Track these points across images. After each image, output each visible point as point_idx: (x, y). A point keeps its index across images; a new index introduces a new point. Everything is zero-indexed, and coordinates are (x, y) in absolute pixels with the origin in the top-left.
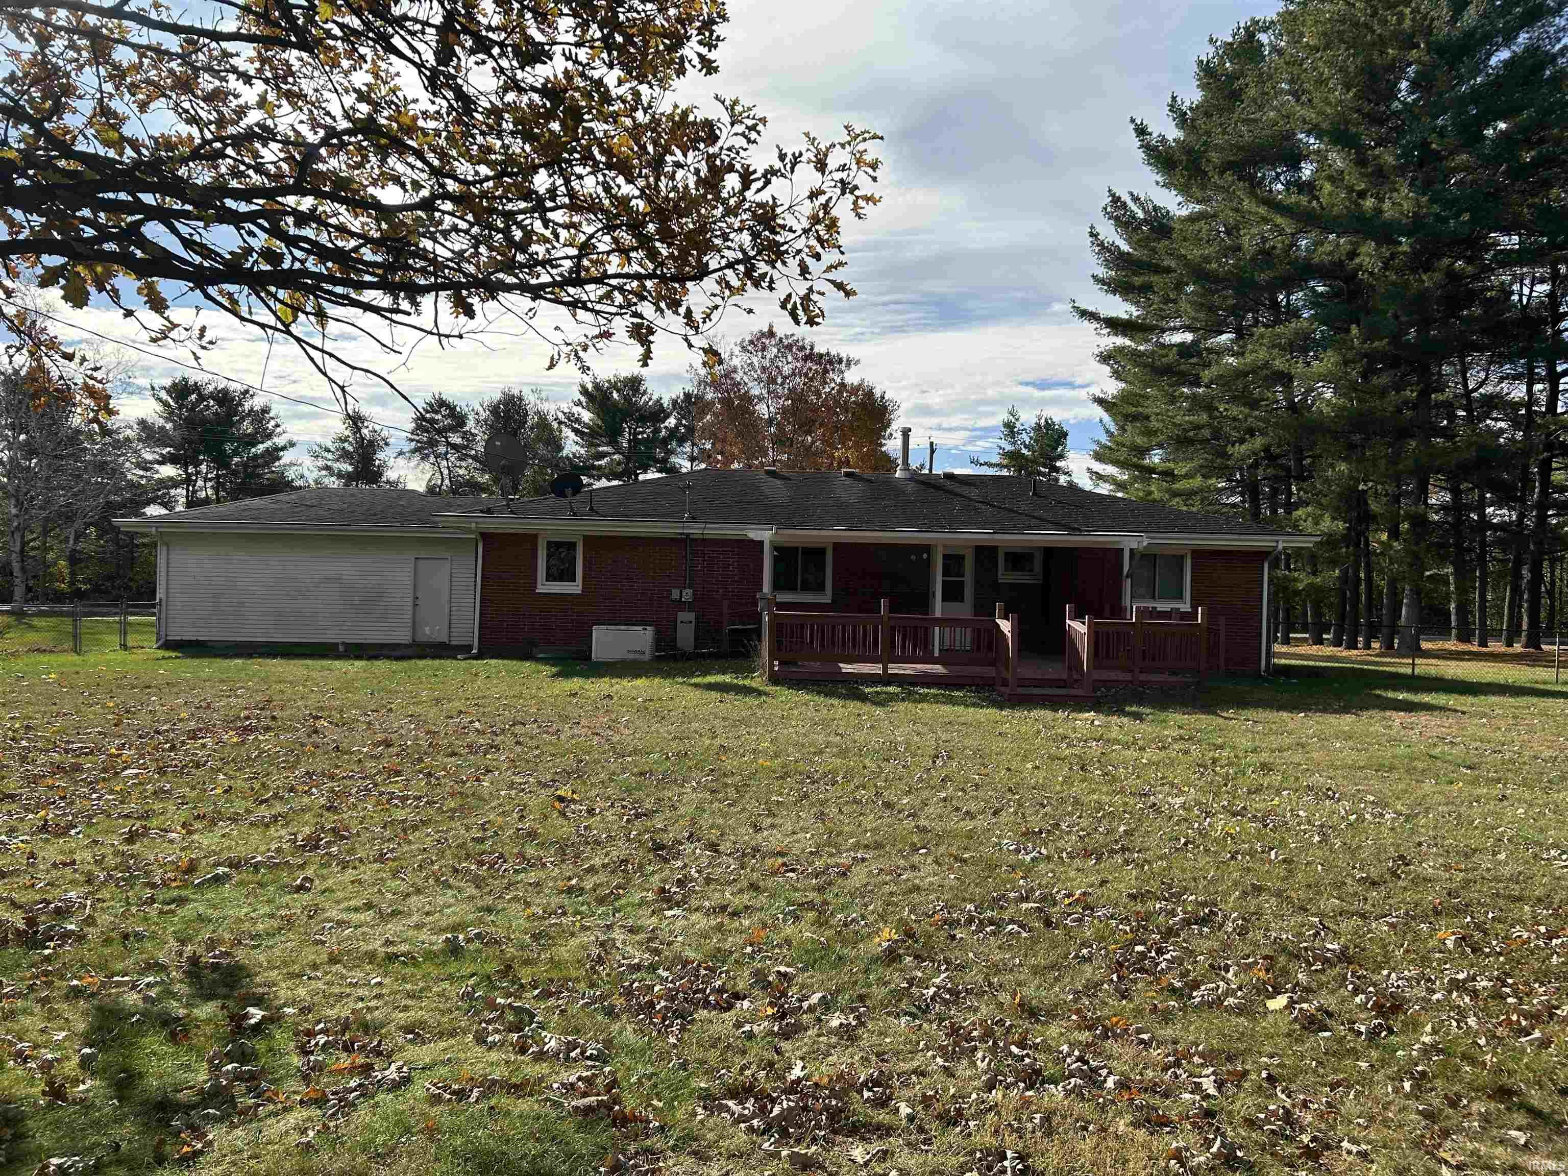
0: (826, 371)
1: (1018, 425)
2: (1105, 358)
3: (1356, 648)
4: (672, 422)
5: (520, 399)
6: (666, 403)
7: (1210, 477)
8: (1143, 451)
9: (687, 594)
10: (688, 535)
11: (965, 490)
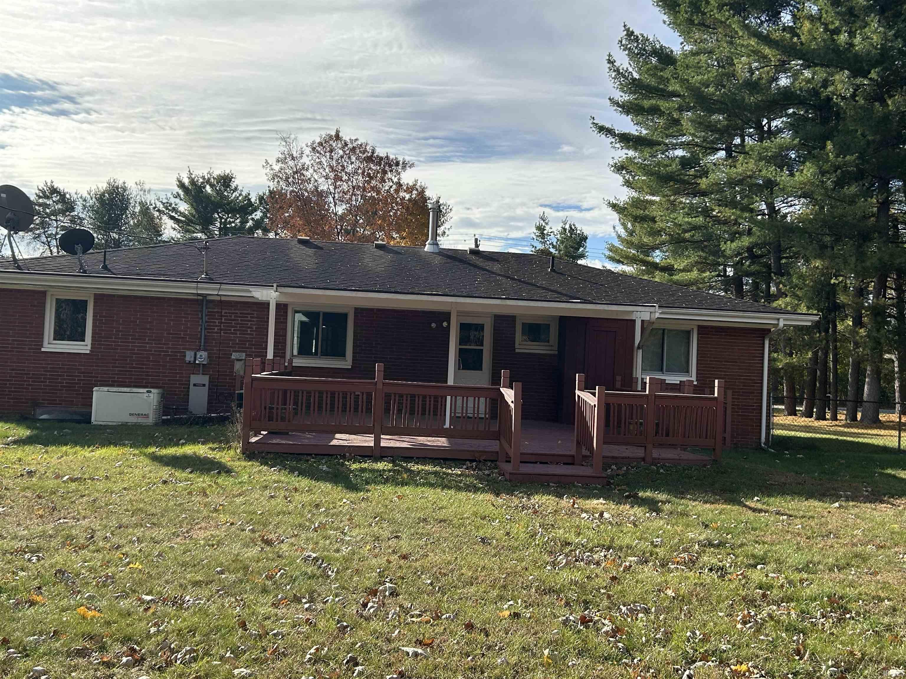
0: (385, 172)
1: (547, 228)
2: (620, 168)
3: (825, 419)
4: (258, 215)
5: (125, 190)
6: (254, 199)
7: (704, 272)
8: (648, 249)
9: (202, 357)
10: (204, 296)
11: (488, 265)
